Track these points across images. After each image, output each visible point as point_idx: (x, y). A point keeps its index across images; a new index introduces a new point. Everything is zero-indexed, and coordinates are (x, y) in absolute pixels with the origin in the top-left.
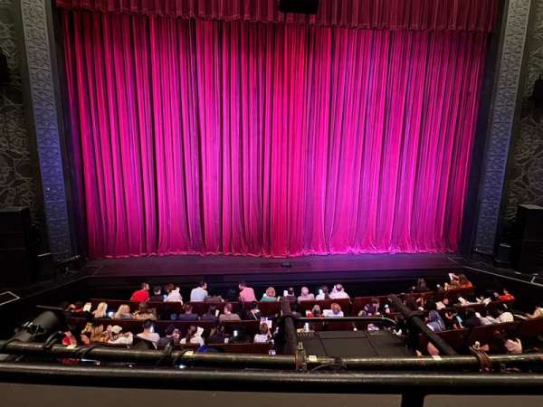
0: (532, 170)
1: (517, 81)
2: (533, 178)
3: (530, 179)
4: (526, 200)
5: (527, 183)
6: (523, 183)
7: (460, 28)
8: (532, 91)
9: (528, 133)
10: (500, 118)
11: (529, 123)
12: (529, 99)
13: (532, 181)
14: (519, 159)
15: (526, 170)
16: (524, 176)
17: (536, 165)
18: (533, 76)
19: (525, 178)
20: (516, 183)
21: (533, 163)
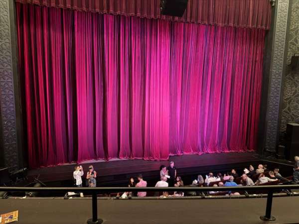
0: (292, 104)
1: (283, 56)
2: (293, 109)
3: (291, 109)
4: (290, 120)
5: (290, 112)
6: (288, 111)
7: (253, 26)
8: (290, 61)
9: (289, 84)
10: (275, 76)
11: (289, 79)
12: (289, 66)
13: (293, 110)
14: (285, 98)
15: (289, 104)
16: (289, 107)
17: (294, 101)
18: (290, 54)
19: (289, 109)
20: (284, 111)
21: (292, 101)
